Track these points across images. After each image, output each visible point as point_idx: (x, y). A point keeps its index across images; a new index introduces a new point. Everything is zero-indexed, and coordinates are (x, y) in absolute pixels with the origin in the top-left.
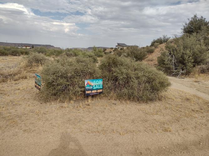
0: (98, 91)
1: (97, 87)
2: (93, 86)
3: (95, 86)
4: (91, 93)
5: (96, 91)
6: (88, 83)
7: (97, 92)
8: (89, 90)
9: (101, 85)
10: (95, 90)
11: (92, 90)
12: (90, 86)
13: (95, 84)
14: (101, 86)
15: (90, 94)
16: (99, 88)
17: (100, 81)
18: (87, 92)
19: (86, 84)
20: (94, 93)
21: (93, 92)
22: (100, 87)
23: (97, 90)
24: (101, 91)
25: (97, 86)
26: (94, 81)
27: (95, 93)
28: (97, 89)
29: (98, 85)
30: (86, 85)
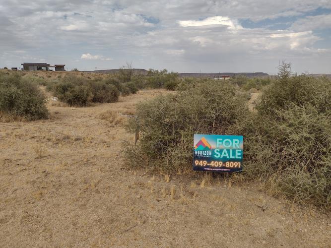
0: (228, 165)
1: (225, 155)
2: (213, 151)
3: (221, 151)
4: (207, 166)
5: (221, 164)
6: (200, 143)
7: (225, 167)
8: (202, 158)
9: (237, 151)
10: (219, 160)
11: (209, 159)
12: (207, 149)
13: (221, 147)
14: (237, 154)
15: (204, 167)
16: (231, 157)
17: (234, 140)
18: (197, 163)
19: (195, 143)
20: (214, 168)
21: (212, 164)
23: (224, 163)
24: (236, 165)
25: (225, 151)
26: (218, 140)
27: (218, 167)
28: (225, 160)
29: (228, 151)
30: (197, 145)
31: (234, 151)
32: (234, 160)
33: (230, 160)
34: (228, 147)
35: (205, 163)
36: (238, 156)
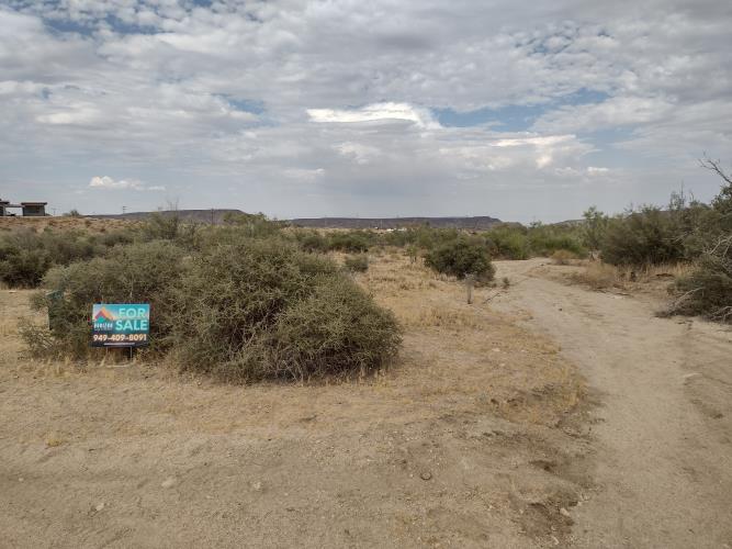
0: (131, 338)
1: (128, 326)
2: (114, 322)
3: (124, 323)
4: (107, 341)
5: (123, 337)
6: (101, 314)
7: (127, 341)
8: (102, 332)
9: (142, 322)
10: (120, 333)
11: (109, 333)
12: (107, 320)
13: (124, 318)
14: (142, 325)
15: (103, 342)
16: (135, 328)
17: (139, 309)
18: (96, 338)
19: (94, 315)
20: (115, 342)
21: (113, 338)
22: (139, 326)
23: (127, 335)
24: (142, 337)
25: (129, 322)
26: (121, 310)
27: (120, 341)
28: (128, 333)
29: (132, 322)
30: (97, 317)
31: (139, 322)
32: (139, 332)
33: (134, 332)
34: (132, 317)
35: (105, 337)
36: (144, 327)
